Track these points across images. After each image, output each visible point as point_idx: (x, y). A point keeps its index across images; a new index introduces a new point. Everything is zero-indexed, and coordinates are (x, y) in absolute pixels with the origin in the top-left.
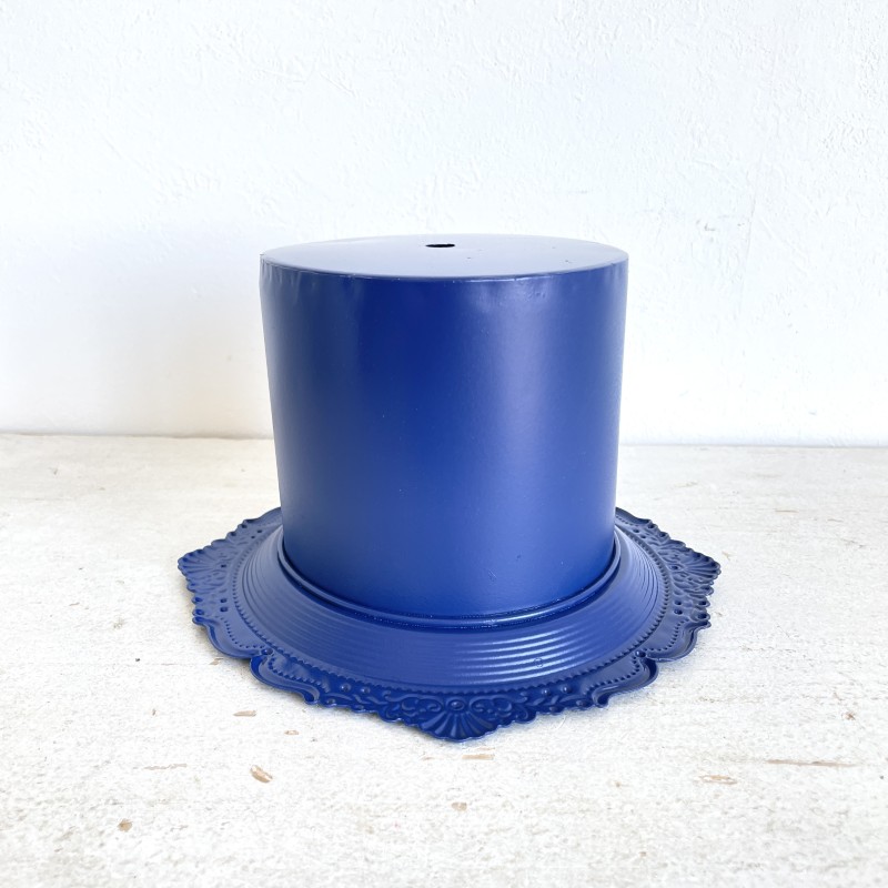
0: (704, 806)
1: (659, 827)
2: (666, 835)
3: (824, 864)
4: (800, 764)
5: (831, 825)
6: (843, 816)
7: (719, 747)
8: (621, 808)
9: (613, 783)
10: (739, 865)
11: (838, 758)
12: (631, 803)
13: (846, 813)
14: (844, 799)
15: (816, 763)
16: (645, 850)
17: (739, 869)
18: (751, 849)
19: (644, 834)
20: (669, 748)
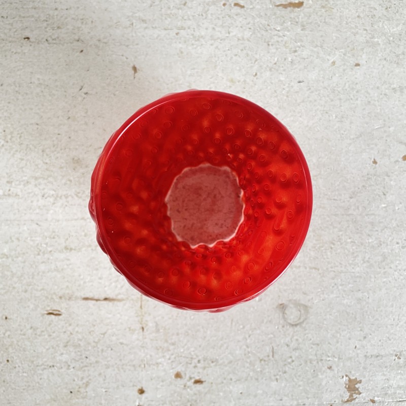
0: (42, 331)
1: (18, 345)
2: (20, 350)
3: (82, 365)
4: (97, 300)
5: (94, 342)
6: (102, 336)
7: (62, 289)
8: (4, 334)
9: (4, 317)
10: (46, 367)
11: (117, 295)
12: (10, 331)
13: (104, 334)
14: (107, 325)
15: (106, 299)
16: (9, 359)
17: (45, 369)
18: (54, 357)
19: (10, 350)
20: (37, 290)
